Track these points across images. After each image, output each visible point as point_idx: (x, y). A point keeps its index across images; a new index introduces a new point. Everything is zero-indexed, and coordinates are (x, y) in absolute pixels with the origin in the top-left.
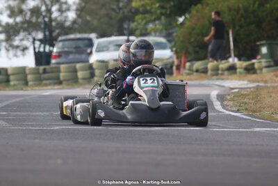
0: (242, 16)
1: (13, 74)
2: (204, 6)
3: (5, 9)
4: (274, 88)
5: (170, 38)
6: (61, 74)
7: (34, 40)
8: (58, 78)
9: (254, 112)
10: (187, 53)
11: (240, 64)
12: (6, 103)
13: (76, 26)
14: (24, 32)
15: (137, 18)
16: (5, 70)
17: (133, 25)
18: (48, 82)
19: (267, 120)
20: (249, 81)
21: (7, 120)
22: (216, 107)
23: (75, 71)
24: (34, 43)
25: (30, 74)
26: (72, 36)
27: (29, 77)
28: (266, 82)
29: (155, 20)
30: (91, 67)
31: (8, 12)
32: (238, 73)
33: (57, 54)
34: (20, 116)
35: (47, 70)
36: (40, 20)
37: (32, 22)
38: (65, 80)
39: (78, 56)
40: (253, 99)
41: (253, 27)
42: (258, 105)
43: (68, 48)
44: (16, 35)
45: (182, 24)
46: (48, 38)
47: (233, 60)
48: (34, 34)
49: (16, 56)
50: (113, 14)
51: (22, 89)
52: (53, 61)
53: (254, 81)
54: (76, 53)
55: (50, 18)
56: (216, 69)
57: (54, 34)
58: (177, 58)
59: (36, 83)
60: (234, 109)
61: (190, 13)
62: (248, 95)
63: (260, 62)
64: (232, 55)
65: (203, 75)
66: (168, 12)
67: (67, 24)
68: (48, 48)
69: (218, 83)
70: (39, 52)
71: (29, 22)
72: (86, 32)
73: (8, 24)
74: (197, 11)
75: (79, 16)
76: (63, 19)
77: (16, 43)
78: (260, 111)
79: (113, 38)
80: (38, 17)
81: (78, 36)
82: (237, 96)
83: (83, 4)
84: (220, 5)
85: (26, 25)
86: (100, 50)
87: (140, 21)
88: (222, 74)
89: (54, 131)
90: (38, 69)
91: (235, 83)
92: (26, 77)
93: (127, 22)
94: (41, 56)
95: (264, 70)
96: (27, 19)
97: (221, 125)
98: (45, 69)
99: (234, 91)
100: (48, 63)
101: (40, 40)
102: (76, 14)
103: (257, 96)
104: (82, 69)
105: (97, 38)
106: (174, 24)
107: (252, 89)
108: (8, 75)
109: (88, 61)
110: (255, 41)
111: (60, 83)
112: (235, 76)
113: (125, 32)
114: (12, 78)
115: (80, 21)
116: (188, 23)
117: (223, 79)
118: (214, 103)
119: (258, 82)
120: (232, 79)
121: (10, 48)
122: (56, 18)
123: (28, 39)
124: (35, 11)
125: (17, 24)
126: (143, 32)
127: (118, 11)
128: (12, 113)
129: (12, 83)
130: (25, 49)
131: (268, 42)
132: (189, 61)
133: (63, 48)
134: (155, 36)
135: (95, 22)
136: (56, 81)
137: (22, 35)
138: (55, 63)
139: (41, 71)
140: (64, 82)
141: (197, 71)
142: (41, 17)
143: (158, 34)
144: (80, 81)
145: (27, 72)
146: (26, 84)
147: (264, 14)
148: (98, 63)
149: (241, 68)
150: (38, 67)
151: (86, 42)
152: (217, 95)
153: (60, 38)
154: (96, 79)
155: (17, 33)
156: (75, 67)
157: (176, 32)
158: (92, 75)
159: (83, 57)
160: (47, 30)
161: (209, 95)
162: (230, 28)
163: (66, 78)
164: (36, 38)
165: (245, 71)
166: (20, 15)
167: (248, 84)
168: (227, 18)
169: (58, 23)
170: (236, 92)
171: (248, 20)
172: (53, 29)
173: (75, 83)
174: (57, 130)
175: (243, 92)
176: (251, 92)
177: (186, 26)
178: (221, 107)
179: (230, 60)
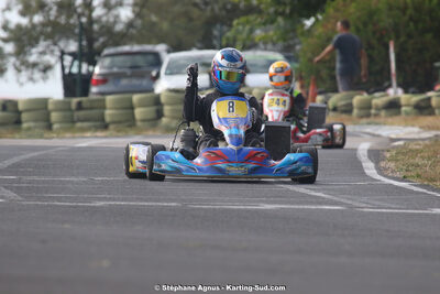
0: (411, 19)
1: (27, 110)
5: (287, 54)
6: (108, 112)
7: (63, 53)
8: (103, 119)
9: (433, 180)
10: (318, 79)
11: (407, 99)
12: (16, 160)
13: (133, 31)
14: (45, 40)
15: (235, 22)
16: (14, 103)
17: (229, 34)
18: (85, 124)
20: (421, 127)
21: (18, 190)
22: (366, 171)
23: (132, 108)
24: (62, 59)
25: (56, 110)
26: (127, 48)
27: (54, 116)
29: (264, 24)
30: (157, 101)
31: (20, 7)
32: (403, 114)
33: (100, 78)
34: (38, 182)
35: (84, 105)
36: (72, 21)
37: (58, 24)
38: (114, 122)
39: (135, 82)
40: (429, 159)
41: (429, 36)
42: (438, 170)
43: (120, 67)
44: (33, 46)
45: (308, 31)
46: (86, 50)
47: (395, 92)
48: (62, 44)
49: (31, 79)
50: (195, 12)
51: (41, 137)
52: (94, 89)
53: (430, 128)
54: (131, 76)
55: (90, 17)
56: (367, 107)
57: (97, 45)
58: (302, 87)
59: (63, 125)
60: (398, 175)
61: (323, 11)
62: (422, 151)
64: (394, 83)
65: (344, 116)
66: (288, 11)
67: (119, 27)
68: (85, 68)
69: (369, 129)
70: (70, 74)
71: (54, 24)
72: (149, 42)
73: (19, 27)
74: (337, 10)
75: (138, 15)
76: (112, 20)
77: (33, 58)
79: (195, 53)
80: (69, 16)
81: (136, 48)
82: (403, 154)
85: (49, 29)
86: (172, 72)
87: (240, 27)
88: (376, 115)
89: (95, 210)
90: (69, 103)
91: (398, 131)
92: (48, 114)
93: (218, 26)
94: (75, 80)
96: (52, 18)
97: (377, 203)
98: (79, 104)
99: (396, 144)
100: (86, 92)
101: (72, 54)
102: (134, 12)
103: (436, 153)
104: (142, 104)
105: (169, 52)
106: (299, 31)
107: (427, 142)
108: (19, 113)
109: (152, 90)
110: (433, 61)
111: (105, 127)
112: (397, 119)
113: (215, 42)
114: (24, 116)
115: (139, 22)
116: (320, 30)
117: (377, 124)
118: (364, 165)
119: (437, 129)
120: (392, 124)
121: (23, 68)
122: (100, 17)
123: (52, 52)
124: (66, 6)
125: (34, 26)
126: (248, 43)
128: (24, 178)
129: (25, 125)
130: (47, 68)
132: (320, 93)
133: (111, 67)
134: (266, 49)
135: (165, 26)
136: (98, 124)
137: (42, 45)
138: (97, 93)
139: (74, 106)
140: (111, 127)
141: (335, 109)
142: (75, 17)
143: (270, 46)
144: (139, 124)
145: (50, 107)
146: (49, 127)
148: (173, 94)
149: (406, 105)
150: (68, 100)
151: (151, 58)
152: (369, 151)
153: (106, 52)
154: (164, 120)
155: (34, 42)
156: (130, 99)
157: (300, 43)
158: (160, 114)
159: (145, 82)
160: (84, 37)
161: (356, 150)
162: (390, 39)
163: (116, 119)
164: (67, 50)
165: (415, 111)
166: (40, 12)
167: (419, 133)
168: (386, 21)
169: (102, 27)
170: (399, 146)
171: (420, 26)
172: (95, 36)
173: (130, 126)
174: (102, 207)
175: (413, 146)
176: (426, 146)
177: (316, 33)
178: (375, 171)
179: (391, 92)
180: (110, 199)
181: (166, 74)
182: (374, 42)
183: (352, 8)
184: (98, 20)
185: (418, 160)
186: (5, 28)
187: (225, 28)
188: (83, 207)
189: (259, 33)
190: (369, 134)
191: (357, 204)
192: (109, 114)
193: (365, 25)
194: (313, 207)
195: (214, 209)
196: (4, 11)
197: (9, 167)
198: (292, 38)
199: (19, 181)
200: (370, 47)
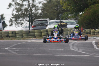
1: (18, 33)
2: (90, 9)
3: (15, 9)
8: (34, 35)
10: (83, 26)
12: (15, 45)
13: (41, 15)
14: (22, 17)
15: (64, 13)
16: (15, 32)
18: (31, 36)
21: (16, 52)
22: (95, 47)
23: (41, 33)
25: (24, 33)
26: (40, 19)
27: (24, 35)
29: (71, 14)
30: (47, 31)
31: (16, 10)
34: (21, 50)
35: (30, 32)
36: (28, 13)
43: (38, 24)
44: (19, 19)
46: (31, 20)
49: (19, 26)
51: (21, 39)
54: (40, 26)
55: (32, 12)
56: (94, 32)
59: (26, 37)
61: (84, 11)
65: (89, 34)
66: (76, 10)
69: (95, 37)
71: (24, 14)
72: (45, 18)
73: (16, 14)
74: (87, 10)
75: (42, 12)
76: (37, 13)
77: (19, 22)
79: (55, 20)
81: (42, 19)
83: (44, 7)
84: (96, 8)
86: (50, 24)
88: (96, 34)
92: (22, 34)
93: (60, 14)
96: (23, 12)
102: (41, 11)
104: (43, 32)
105: (49, 20)
108: (16, 34)
109: (46, 29)
111: (35, 37)
121: (17, 24)
123: (23, 20)
124: (26, 10)
125: (19, 14)
127: (57, 10)
128: (18, 49)
129: (17, 37)
130: (22, 24)
132: (84, 29)
134: (71, 19)
141: (87, 33)
144: (43, 36)
146: (23, 37)
152: (95, 42)
153: (36, 20)
155: (19, 18)
156: (41, 31)
158: (47, 34)
160: (30, 17)
161: (92, 42)
163: (37, 35)
166: (21, 11)
168: (98, 13)
169: (34, 15)
172: (33, 17)
173: (41, 37)
177: (83, 16)
184: (34, 13)
186: (13, 15)
187: (62, 14)
189: (69, 16)
191: (92, 55)
193: (94, 14)
194: (83, 56)
195: (60, 56)
196: (12, 11)
197: (14, 46)
198: (77, 17)
199: (16, 50)
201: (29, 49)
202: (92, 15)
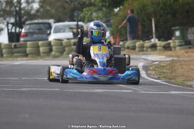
0: (161, 8)
4: (185, 61)
5: (109, 24)
6: (28, 49)
7: (8, 23)
8: (25, 52)
9: (171, 79)
10: (121, 35)
11: (160, 43)
13: (39, 14)
15: (84, 10)
17: (82, 15)
18: (18, 54)
19: (180, 85)
20: (166, 56)
22: (142, 75)
23: (38, 47)
24: (7, 26)
25: (4, 48)
26: (36, 21)
27: (4, 51)
28: (178, 57)
29: (98, 10)
30: (50, 44)
32: (158, 50)
33: (25, 34)
35: (17, 46)
36: (12, 9)
37: (6, 10)
38: (30, 54)
39: (40, 36)
40: (169, 70)
41: (169, 16)
42: (173, 74)
43: (33, 29)
45: (117, 13)
46: (18, 22)
48: (8, 19)
50: (67, 6)
52: (22, 39)
53: (170, 56)
54: (38, 33)
55: (20, 8)
56: (142, 47)
57: (23, 19)
58: (114, 38)
59: (9, 55)
60: (156, 77)
61: (123, 5)
62: (166, 66)
63: (175, 42)
64: (154, 36)
65: (132, 51)
66: (107, 5)
67: (33, 12)
68: (18, 29)
69: (143, 57)
70: (11, 32)
71: (4, 10)
72: (46, 18)
74: (129, 4)
75: (41, 7)
76: (30, 8)
78: (175, 79)
79: (67, 23)
80: (11, 7)
81: (41, 21)
82: (158, 67)
85: (2, 13)
86: (56, 31)
87: (86, 12)
88: (146, 51)
89: (22, 92)
90: (11, 45)
91: (156, 57)
92: (2, 50)
93: (77, 11)
94: (13, 35)
95: (178, 48)
96: (3, 8)
97: (146, 89)
98: (15, 45)
100: (18, 40)
101: (13, 24)
102: (39, 5)
103: (172, 67)
104: (43, 45)
105: (55, 23)
106: (112, 14)
107: (169, 62)
109: (48, 40)
110: (171, 27)
111: (27, 55)
112: (155, 52)
113: (75, 19)
115: (42, 10)
116: (121, 13)
117: (147, 54)
118: (141, 72)
119: (173, 56)
120: (153, 54)
122: (25, 7)
123: (3, 22)
124: (9, 2)
126: (90, 19)
127: (70, 3)
130: (1, 30)
131: (181, 28)
132: (122, 41)
133: (29, 29)
135: (53, 11)
136: (24, 54)
138: (23, 41)
139: (13, 47)
140: (29, 55)
141: (128, 48)
142: (14, 7)
144: (42, 54)
145: (2, 47)
146: (2, 56)
147: (178, 7)
148: (57, 41)
149: (159, 46)
150: (10, 44)
151: (47, 25)
152: (143, 66)
153: (27, 23)
154: (53, 53)
156: (38, 43)
157: (113, 19)
158: (51, 50)
159: (44, 36)
160: (17, 16)
161: (137, 66)
162: (152, 17)
163: (31, 52)
164: (9, 22)
165: (163, 49)
167: (165, 58)
168: (150, 9)
169: (25, 12)
170: (156, 64)
171: (166, 11)
172: (22, 16)
173: (38, 55)
174: (25, 91)
175: (162, 64)
176: (168, 64)
177: (120, 15)
178: (146, 75)
179: (153, 40)
180: (29, 88)
181: (54, 32)
182: (145, 18)
183: (136, 4)
185: (164, 70)
187: (80, 12)
188: (17, 91)
189: (94, 14)
190: (143, 59)
191: (137, 90)
192: (28, 50)
193: (141, 11)
194: (119, 91)
195: (75, 92)
198: (109, 17)
200: (144, 21)
201: (14, 79)
202: (138, 13)
